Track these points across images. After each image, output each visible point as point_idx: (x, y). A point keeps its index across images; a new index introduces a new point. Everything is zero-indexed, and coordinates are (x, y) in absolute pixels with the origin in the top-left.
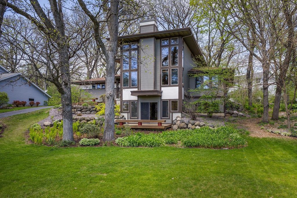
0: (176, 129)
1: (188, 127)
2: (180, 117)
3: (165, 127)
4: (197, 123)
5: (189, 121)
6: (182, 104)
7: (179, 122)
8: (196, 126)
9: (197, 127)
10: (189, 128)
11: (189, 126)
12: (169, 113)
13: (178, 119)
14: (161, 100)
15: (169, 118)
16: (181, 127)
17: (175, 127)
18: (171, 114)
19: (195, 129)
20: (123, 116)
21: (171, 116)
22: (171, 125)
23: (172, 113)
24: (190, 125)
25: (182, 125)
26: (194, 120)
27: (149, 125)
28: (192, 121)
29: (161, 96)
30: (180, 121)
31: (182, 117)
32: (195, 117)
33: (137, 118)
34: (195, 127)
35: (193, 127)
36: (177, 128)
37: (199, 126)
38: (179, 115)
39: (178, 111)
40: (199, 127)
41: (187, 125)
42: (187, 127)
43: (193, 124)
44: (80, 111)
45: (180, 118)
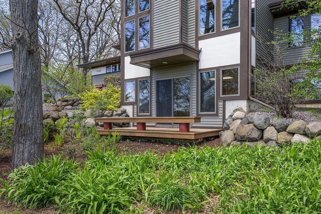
0: (229, 141)
1: (265, 138)
2: (245, 109)
3: (196, 134)
4: (295, 124)
5: (267, 120)
6: (250, 73)
7: (239, 121)
8: (293, 134)
9: (297, 138)
10: (267, 141)
11: (267, 135)
12: (217, 101)
13: (238, 114)
14: (198, 70)
15: (217, 115)
16: (243, 137)
17: (227, 136)
18: (221, 104)
19: (289, 143)
20: (125, 112)
21: (221, 109)
22: (220, 131)
23: (224, 101)
24: (270, 132)
25: (247, 130)
26: (285, 116)
27: (171, 129)
28: (278, 121)
29: (198, 62)
30: (241, 119)
31: (250, 111)
32: (287, 109)
33: (149, 114)
34: (288, 137)
35: (283, 137)
36: (233, 139)
37: (305, 134)
38: (243, 104)
39: (239, 95)
40: (305, 140)
41: (262, 131)
42: (262, 138)
43: (281, 129)
44: (72, 105)
45: (244, 111)
